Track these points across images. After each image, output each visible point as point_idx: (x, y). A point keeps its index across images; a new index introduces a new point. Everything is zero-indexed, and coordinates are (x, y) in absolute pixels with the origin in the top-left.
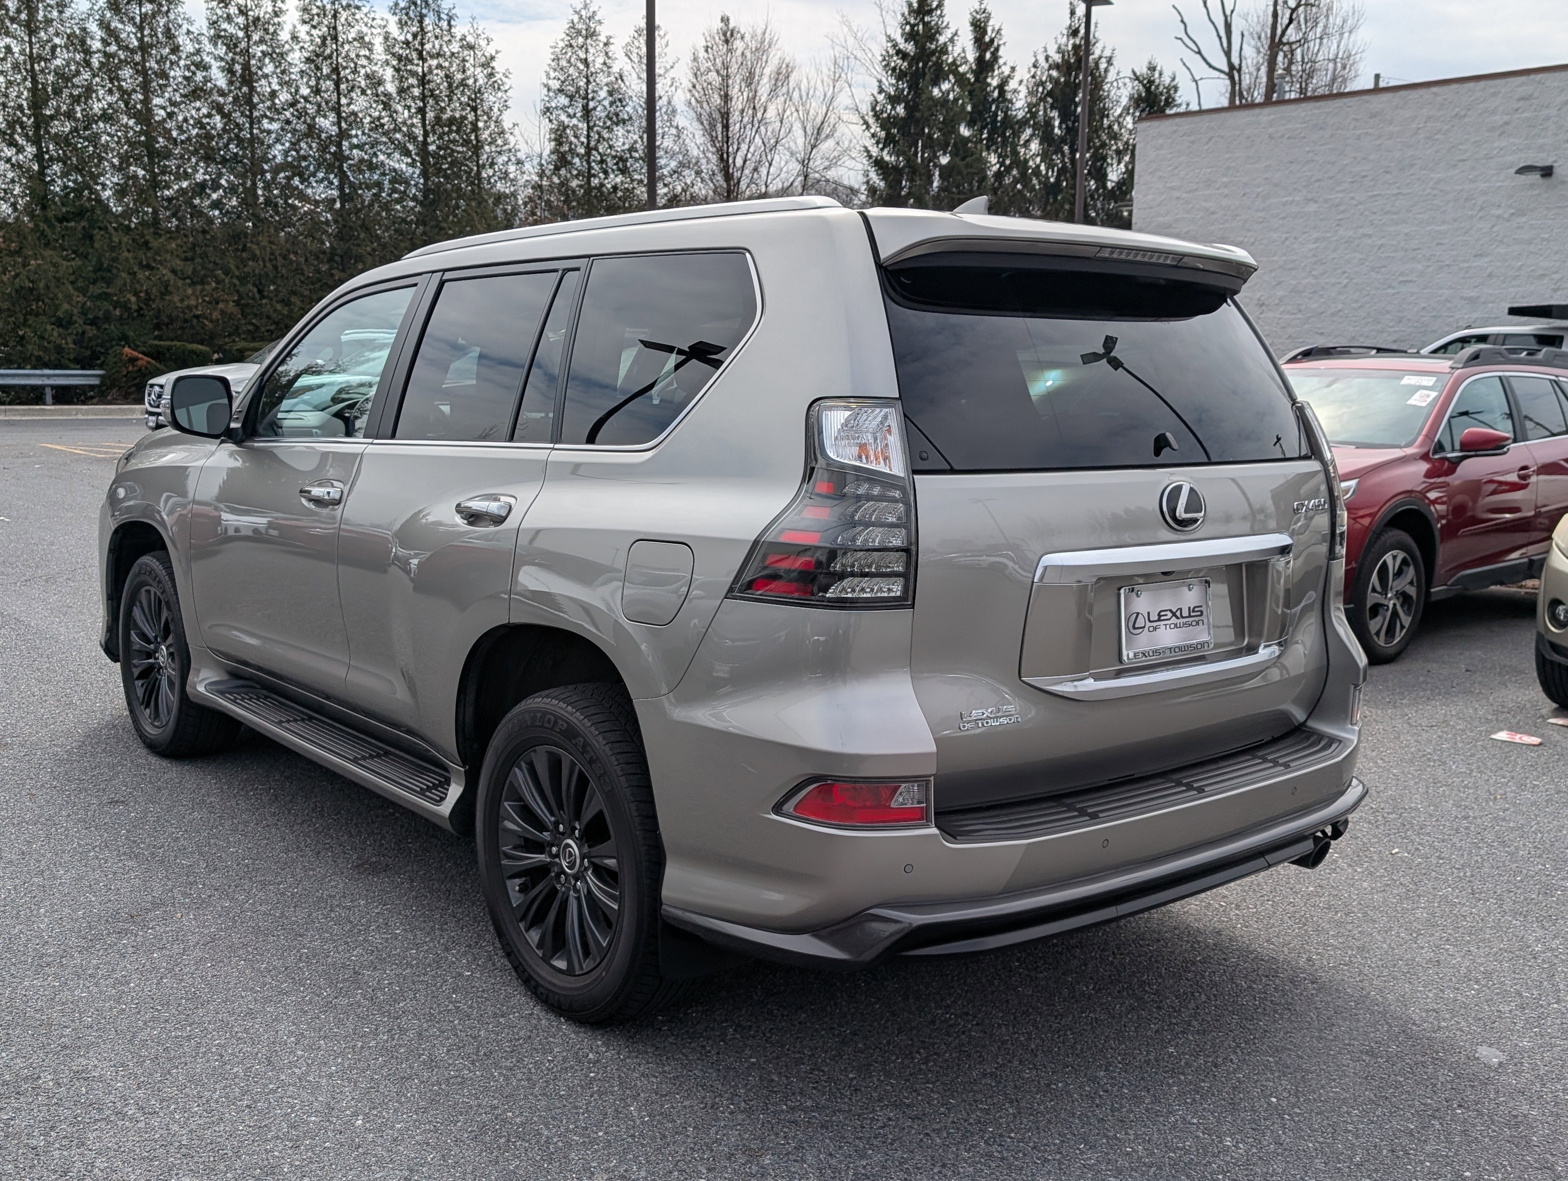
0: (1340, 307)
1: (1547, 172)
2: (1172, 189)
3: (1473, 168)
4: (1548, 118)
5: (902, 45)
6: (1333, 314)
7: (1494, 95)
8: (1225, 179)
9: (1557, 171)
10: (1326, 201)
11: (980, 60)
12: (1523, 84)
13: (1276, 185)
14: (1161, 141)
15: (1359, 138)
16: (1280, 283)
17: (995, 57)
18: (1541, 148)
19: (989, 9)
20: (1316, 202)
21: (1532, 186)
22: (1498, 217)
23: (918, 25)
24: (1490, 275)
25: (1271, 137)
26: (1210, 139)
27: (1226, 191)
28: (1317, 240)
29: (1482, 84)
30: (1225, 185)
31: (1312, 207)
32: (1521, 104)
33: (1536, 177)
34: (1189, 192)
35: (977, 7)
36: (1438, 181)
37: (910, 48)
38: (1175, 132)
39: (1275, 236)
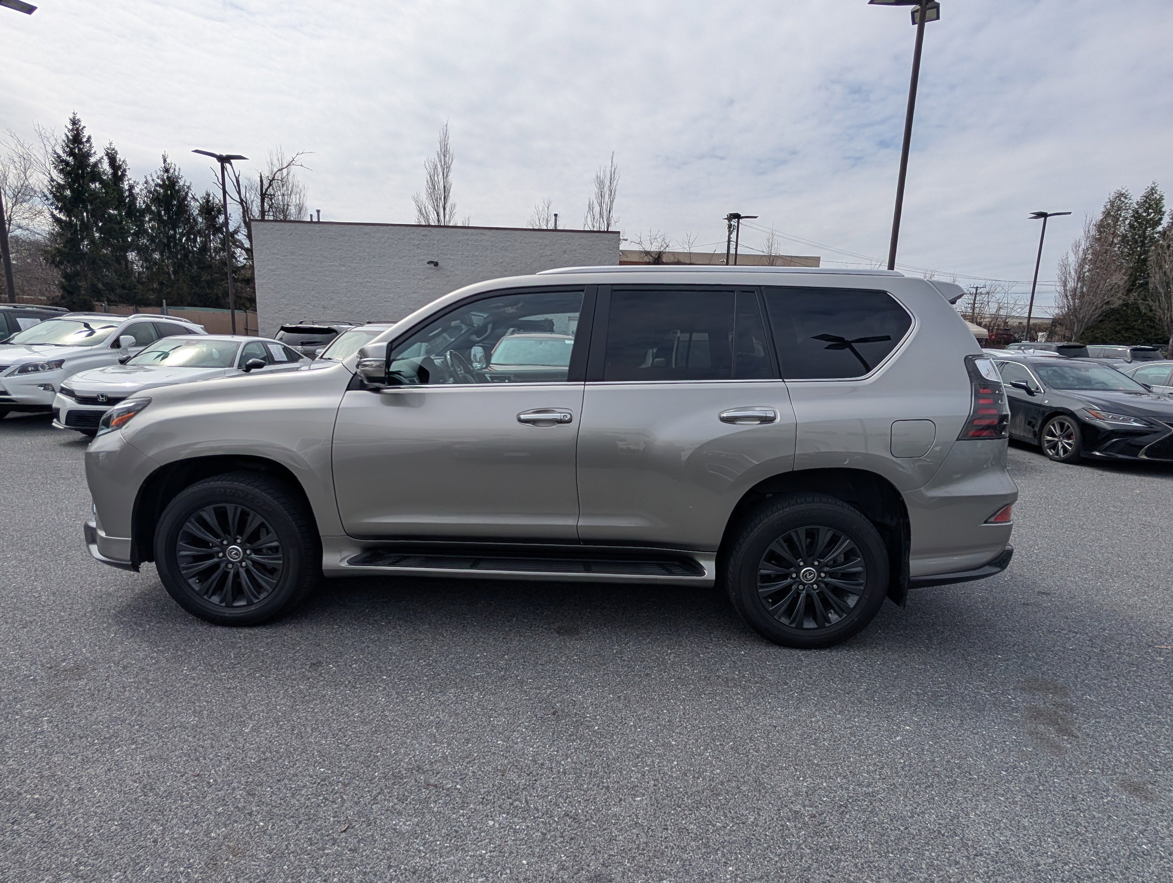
0: (360, 309)
1: (436, 264)
2: (274, 254)
3: (408, 260)
4: (434, 244)
5: (64, 156)
6: (358, 313)
7: (413, 233)
8: (301, 252)
9: (439, 264)
10: (349, 266)
11: (115, 174)
12: (423, 230)
13: (325, 257)
14: (265, 231)
15: (360, 242)
16: (332, 299)
17: (123, 175)
18: (433, 255)
19: (116, 149)
20: (344, 266)
21: (431, 268)
22: (420, 279)
23: (75, 148)
24: (419, 301)
25: (321, 237)
26: (291, 234)
27: (302, 257)
28: (347, 282)
29: (408, 228)
30: (301, 255)
31: (343, 269)
32: (424, 237)
33: (432, 266)
34: (283, 256)
35: (108, 146)
36: (395, 263)
37: (70, 159)
38: (272, 228)
39: (327, 279)
